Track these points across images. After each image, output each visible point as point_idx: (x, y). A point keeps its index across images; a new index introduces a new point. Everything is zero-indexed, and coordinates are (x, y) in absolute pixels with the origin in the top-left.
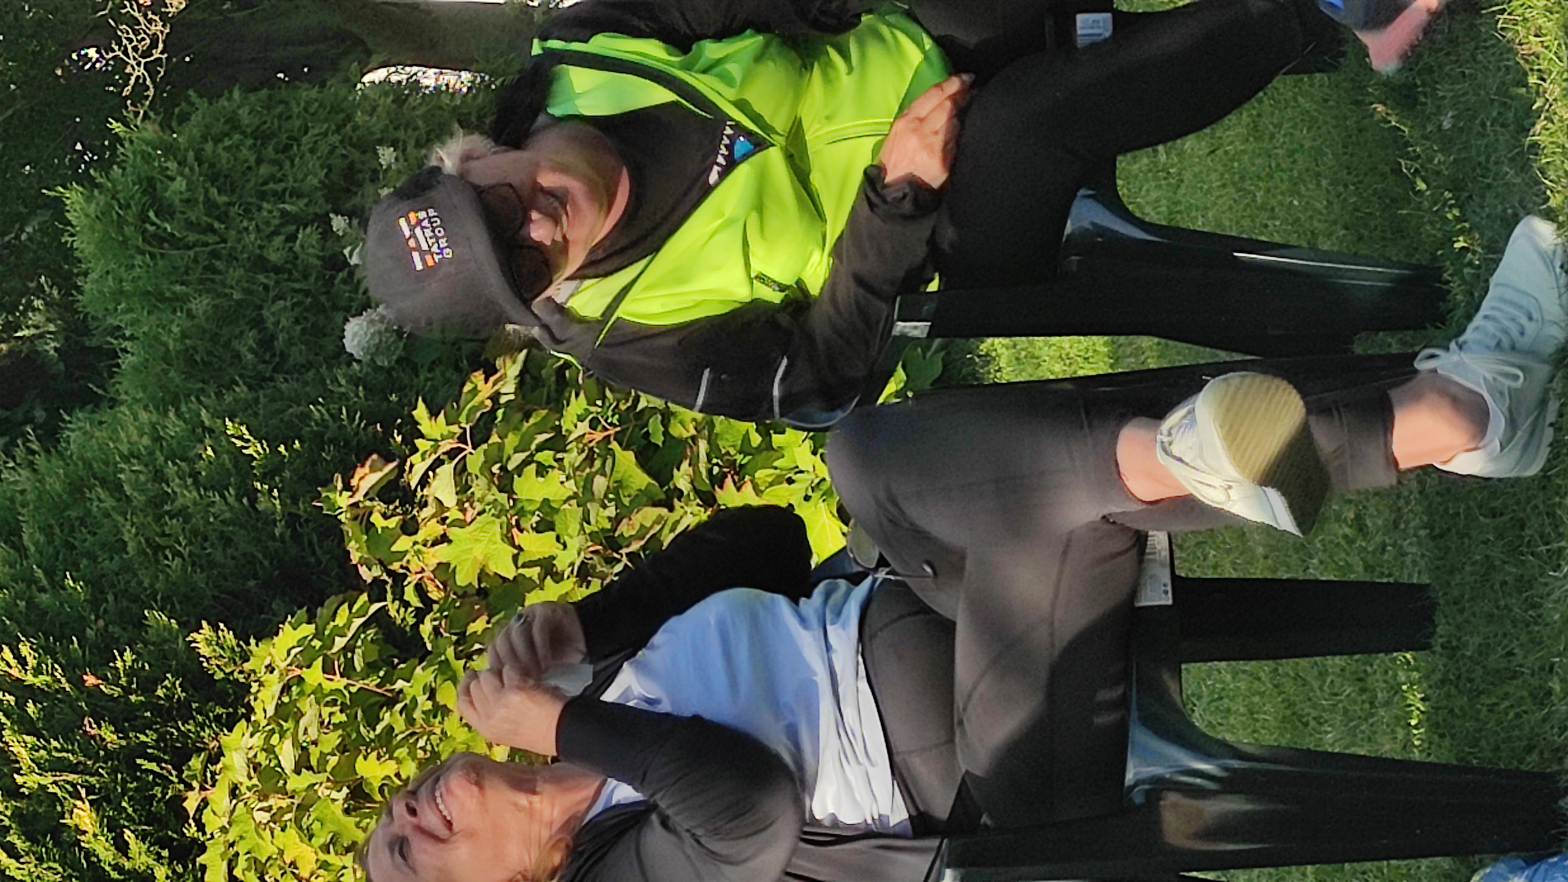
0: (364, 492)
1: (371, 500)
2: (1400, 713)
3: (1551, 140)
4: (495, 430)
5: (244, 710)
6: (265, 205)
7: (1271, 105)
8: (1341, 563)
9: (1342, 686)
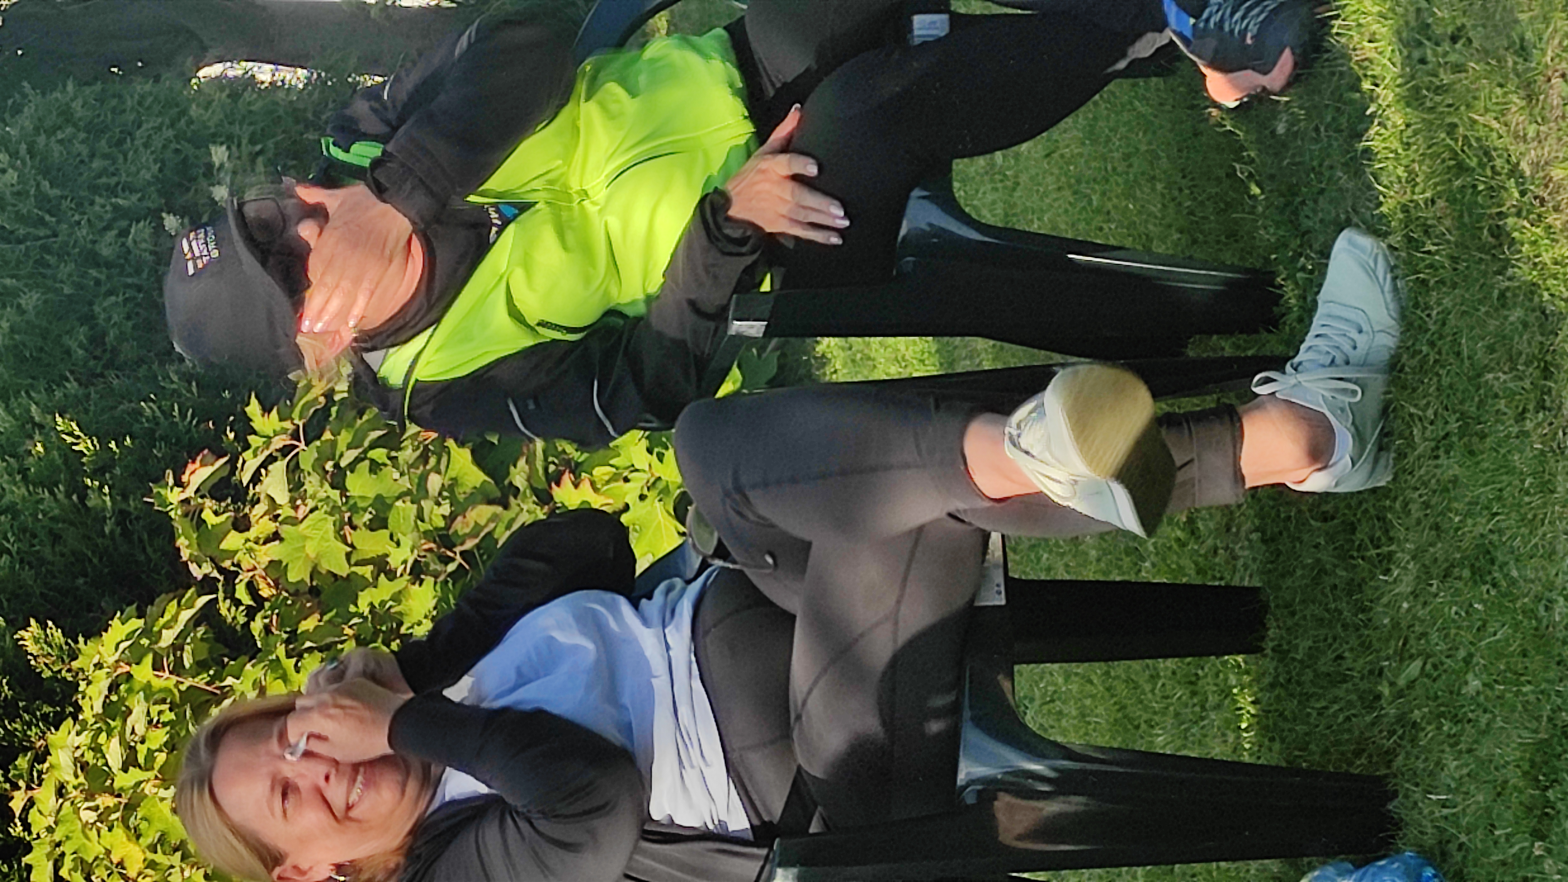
0: (195, 489)
1: (202, 497)
2: (1229, 715)
3: (1383, 145)
4: (328, 427)
5: (71, 709)
6: (98, 199)
7: (1106, 108)
8: (1174, 566)
9: (1174, 688)
